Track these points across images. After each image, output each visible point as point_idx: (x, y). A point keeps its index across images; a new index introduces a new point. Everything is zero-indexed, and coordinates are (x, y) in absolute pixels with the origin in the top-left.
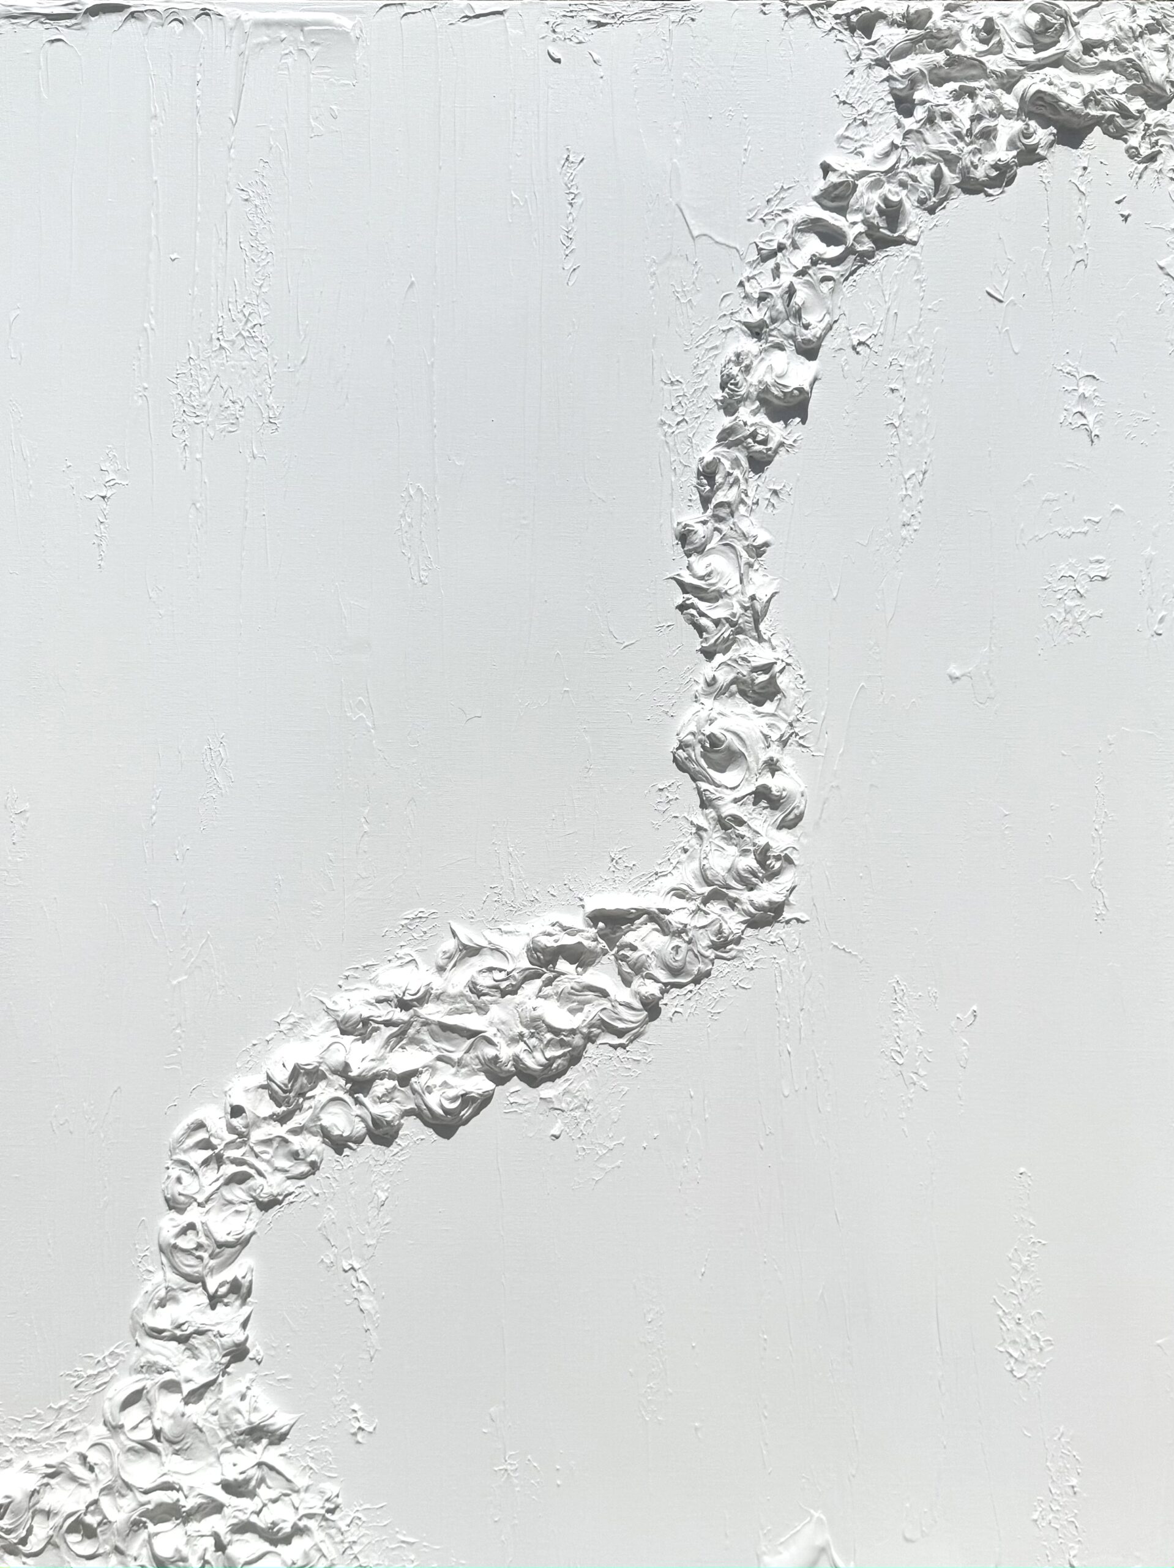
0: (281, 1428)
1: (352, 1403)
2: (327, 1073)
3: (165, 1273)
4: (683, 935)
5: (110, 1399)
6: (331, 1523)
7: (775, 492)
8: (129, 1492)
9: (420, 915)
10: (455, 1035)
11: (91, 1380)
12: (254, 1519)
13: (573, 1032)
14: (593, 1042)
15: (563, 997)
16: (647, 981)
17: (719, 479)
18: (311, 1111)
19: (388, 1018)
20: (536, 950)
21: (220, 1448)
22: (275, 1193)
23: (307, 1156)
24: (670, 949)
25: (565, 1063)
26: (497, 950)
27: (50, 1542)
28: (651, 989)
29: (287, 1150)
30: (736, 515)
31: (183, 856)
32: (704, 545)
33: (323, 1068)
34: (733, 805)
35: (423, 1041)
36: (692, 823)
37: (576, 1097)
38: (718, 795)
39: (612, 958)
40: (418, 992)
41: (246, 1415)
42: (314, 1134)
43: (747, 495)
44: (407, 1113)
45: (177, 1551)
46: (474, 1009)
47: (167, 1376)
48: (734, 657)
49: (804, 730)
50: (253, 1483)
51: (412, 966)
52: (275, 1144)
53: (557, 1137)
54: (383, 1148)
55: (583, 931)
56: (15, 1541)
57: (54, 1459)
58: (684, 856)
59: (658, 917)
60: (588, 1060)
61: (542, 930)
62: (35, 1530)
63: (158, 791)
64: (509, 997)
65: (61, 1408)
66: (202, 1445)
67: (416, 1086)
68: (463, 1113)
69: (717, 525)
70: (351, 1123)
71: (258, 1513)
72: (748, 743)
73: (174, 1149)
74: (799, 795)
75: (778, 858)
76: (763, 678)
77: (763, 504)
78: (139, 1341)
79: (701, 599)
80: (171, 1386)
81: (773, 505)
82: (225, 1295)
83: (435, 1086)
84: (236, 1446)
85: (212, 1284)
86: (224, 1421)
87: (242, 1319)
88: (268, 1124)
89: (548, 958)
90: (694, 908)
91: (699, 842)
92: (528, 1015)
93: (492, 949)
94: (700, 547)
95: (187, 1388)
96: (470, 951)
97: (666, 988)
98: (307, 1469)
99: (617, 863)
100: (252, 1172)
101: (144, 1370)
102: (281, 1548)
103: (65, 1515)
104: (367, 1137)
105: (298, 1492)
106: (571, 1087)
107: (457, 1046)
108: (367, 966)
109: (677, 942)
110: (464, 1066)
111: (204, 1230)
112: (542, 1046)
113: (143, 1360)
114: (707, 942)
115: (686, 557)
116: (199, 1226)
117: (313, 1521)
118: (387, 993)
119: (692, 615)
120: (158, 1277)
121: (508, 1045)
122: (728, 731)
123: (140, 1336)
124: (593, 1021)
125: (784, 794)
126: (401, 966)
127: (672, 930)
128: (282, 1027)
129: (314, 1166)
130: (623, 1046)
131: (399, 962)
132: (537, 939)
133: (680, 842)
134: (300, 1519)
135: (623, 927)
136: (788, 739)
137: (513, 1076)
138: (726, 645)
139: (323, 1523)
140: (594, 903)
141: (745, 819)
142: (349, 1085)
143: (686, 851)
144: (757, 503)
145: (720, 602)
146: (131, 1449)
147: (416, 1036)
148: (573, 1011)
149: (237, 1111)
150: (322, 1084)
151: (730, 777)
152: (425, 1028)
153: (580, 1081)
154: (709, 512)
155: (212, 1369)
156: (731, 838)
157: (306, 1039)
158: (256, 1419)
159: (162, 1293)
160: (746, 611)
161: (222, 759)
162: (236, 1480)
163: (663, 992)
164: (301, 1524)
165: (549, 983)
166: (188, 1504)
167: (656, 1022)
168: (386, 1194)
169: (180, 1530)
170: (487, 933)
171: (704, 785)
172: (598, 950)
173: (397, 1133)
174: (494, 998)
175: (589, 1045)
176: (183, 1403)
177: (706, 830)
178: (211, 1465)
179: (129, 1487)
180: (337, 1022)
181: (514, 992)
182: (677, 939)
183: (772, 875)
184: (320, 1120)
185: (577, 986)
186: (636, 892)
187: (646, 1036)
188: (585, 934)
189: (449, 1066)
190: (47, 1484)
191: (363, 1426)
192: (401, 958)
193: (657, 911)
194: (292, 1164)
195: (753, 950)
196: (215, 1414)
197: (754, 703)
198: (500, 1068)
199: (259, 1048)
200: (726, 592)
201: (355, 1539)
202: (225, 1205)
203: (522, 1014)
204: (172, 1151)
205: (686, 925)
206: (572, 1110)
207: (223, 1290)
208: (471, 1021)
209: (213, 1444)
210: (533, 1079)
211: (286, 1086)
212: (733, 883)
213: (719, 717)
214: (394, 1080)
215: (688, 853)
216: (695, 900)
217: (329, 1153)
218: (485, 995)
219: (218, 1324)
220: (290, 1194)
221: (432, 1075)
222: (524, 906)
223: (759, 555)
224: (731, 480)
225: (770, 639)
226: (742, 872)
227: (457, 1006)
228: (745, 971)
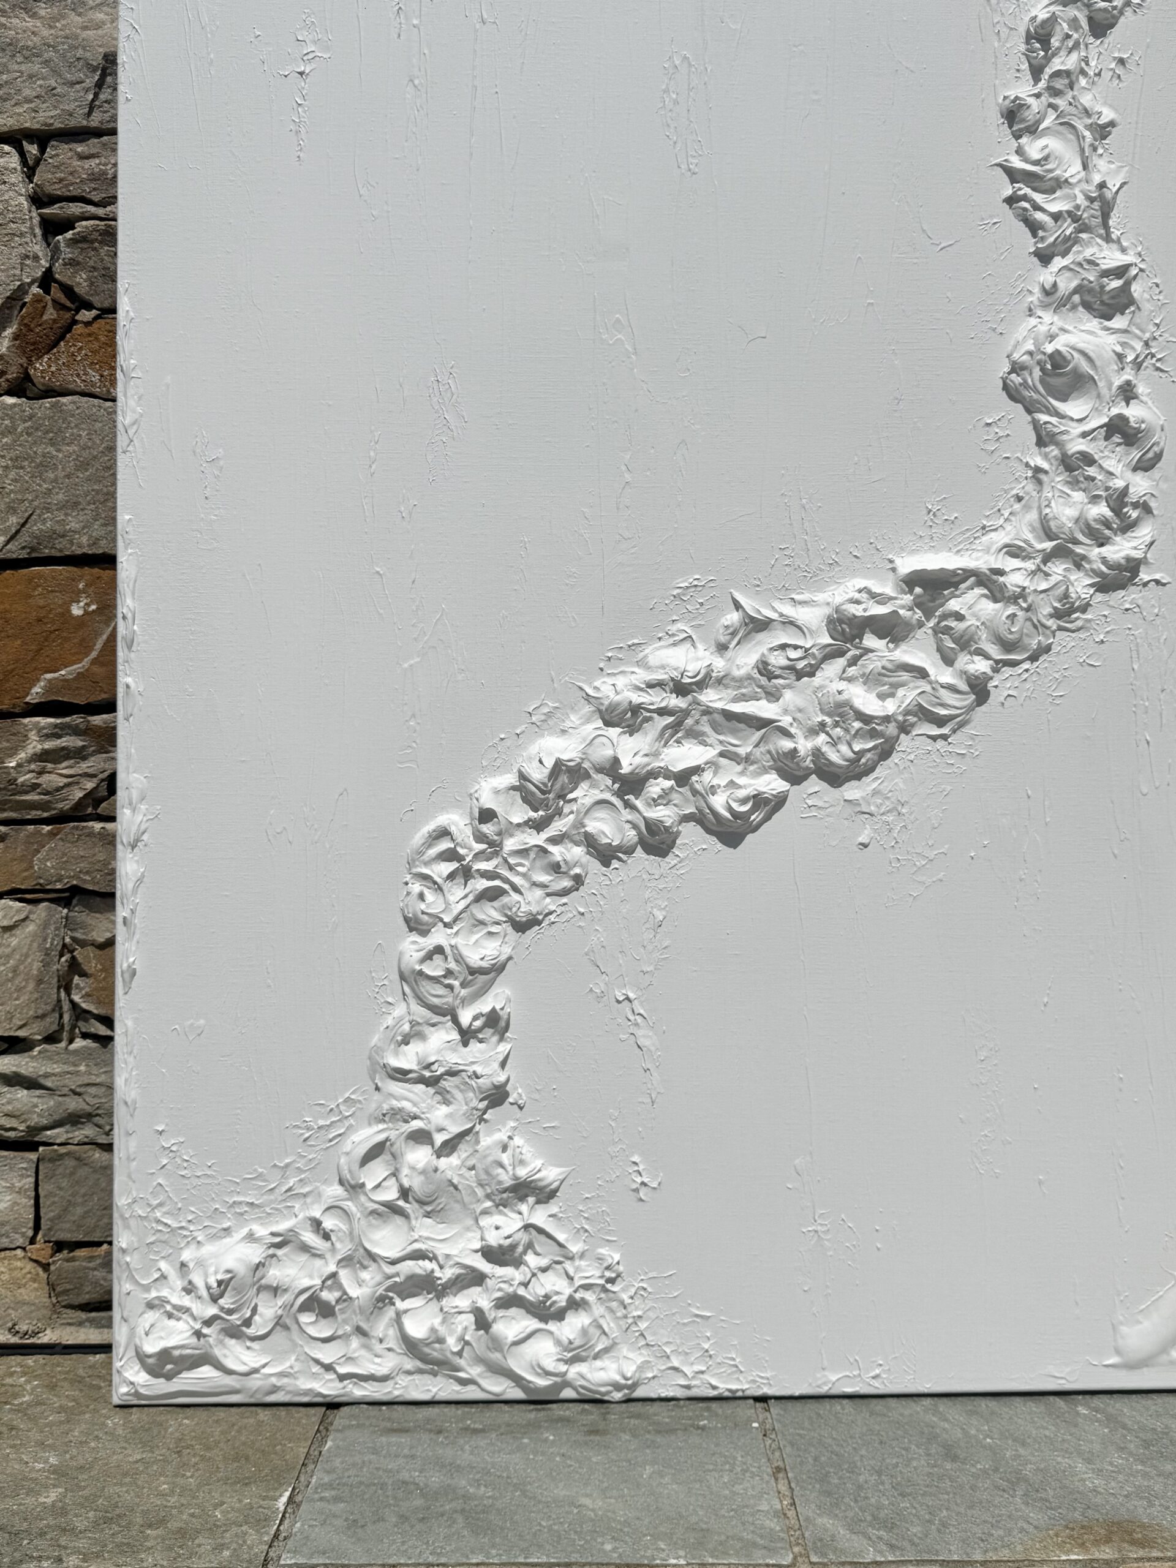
0: (551, 1184)
1: (632, 1154)
2: (591, 772)
3: (408, 1004)
4: (1020, 601)
5: (347, 1154)
6: (611, 1295)
7: (1121, 62)
8: (371, 1263)
9: (696, 583)
10: (742, 726)
11: (323, 1132)
12: (521, 1291)
13: (887, 719)
14: (907, 733)
15: (869, 680)
16: (976, 658)
17: (1055, 42)
18: (572, 816)
19: (663, 705)
20: (841, 621)
21: (479, 1208)
22: (534, 911)
23: (570, 869)
24: (1004, 618)
25: (876, 758)
26: (792, 623)
27: (279, 1323)
28: (981, 666)
29: (546, 861)
30: (1076, 87)
31: (410, 513)
32: (1038, 122)
33: (586, 765)
34: (1081, 440)
35: (703, 734)
36: (1027, 465)
37: (888, 798)
38: (1063, 428)
39: (930, 631)
40: (698, 673)
41: (510, 1168)
42: (577, 844)
43: (1087, 64)
44: (686, 819)
45: (433, 1330)
46: (763, 695)
47: (416, 1124)
48: (1078, 260)
49: (1162, 350)
50: (520, 1249)
51: (688, 645)
52: (532, 855)
53: (865, 846)
54: (660, 859)
55: (895, 598)
56: (239, 1323)
57: (282, 1226)
58: (1017, 506)
59: (990, 579)
60: (901, 754)
61: (848, 597)
62: (260, 1309)
63: (377, 434)
64: (805, 679)
65: (287, 1166)
66: (457, 1207)
67: (698, 787)
68: (753, 818)
69: (1051, 100)
70: (621, 830)
71: (525, 1285)
72: (1098, 363)
73: (414, 861)
74: (1159, 429)
75: (1135, 505)
76: (1116, 284)
77: (1107, 75)
78: (379, 1085)
79: (1034, 189)
80: (421, 1137)
81: (1119, 77)
82: (480, 1030)
83: (719, 786)
84: (497, 1206)
85: (466, 1017)
86: (483, 1176)
87: (501, 1058)
88: (523, 832)
89: (855, 632)
90: (1033, 568)
91: (1038, 488)
92: (831, 700)
93: (784, 623)
94: (1034, 125)
95: (439, 1139)
96: (757, 625)
97: (999, 665)
98: (582, 1231)
99: (934, 515)
100: (506, 887)
101: (387, 1119)
102: (552, 1326)
103: (297, 1291)
104: (639, 848)
105: (572, 1258)
106: (881, 787)
107: (745, 739)
108: (634, 645)
109: (1011, 610)
110: (753, 763)
111: (454, 954)
112: (848, 737)
113: (386, 1107)
114: (1048, 610)
115: (1013, 140)
116: (448, 950)
117: (590, 1292)
118: (660, 676)
119: (1025, 209)
120: (400, 1010)
121: (806, 737)
122: (1074, 349)
123: (381, 1079)
124: (910, 708)
125: (1143, 426)
126: (674, 644)
127: (1007, 595)
128: (534, 719)
129: (578, 880)
130: (944, 737)
131: (671, 641)
132: (844, 607)
133: (1012, 489)
134: (575, 1292)
135: (946, 592)
136: (1143, 361)
137: (811, 774)
138: (1065, 246)
139: (603, 1295)
140: (907, 565)
141: (1096, 457)
142: (617, 786)
143: (1019, 499)
144: (1099, 74)
145: (1058, 194)
146: (373, 1212)
147: (695, 728)
148: (882, 697)
149: (486, 815)
150: (584, 785)
151: (1074, 408)
152: (705, 718)
153: (893, 780)
154: (1042, 84)
155: (468, 1116)
156: (1078, 482)
157: (564, 732)
158: (522, 1172)
159: (407, 1027)
160: (1092, 202)
161: (453, 394)
162: (500, 1246)
163: (996, 670)
164: (578, 1296)
165: (853, 662)
166: (446, 1275)
167: (983, 708)
168: (664, 913)
169: (434, 1306)
170: (777, 605)
171: (1043, 418)
172: (914, 622)
173: (674, 842)
174: (787, 681)
175: (903, 736)
176: (434, 1157)
177: (1046, 472)
178: (468, 1229)
179: (373, 1257)
180: (600, 711)
181: (812, 674)
182: (1013, 607)
183: (1128, 527)
184: (584, 826)
185: (889, 666)
186: (958, 551)
187: (972, 724)
188: (898, 602)
189: (734, 763)
190: (273, 1256)
191: (646, 1180)
192: (673, 635)
193: (988, 572)
194: (551, 878)
195: (1103, 619)
196: (472, 1168)
197: (1101, 317)
198: (797, 764)
199: (508, 743)
200: (1066, 181)
201: (639, 1313)
202: (475, 926)
203: (823, 700)
204: (411, 864)
205: (1024, 588)
206: (882, 814)
207: (478, 1024)
208: (763, 709)
209: (471, 1203)
210: (834, 776)
211: (545, 785)
212: (1081, 537)
213: (1061, 333)
214: (669, 779)
215: (1023, 502)
216: (1034, 558)
217: (595, 865)
218: (776, 677)
219: (473, 1063)
220: (551, 913)
221: (715, 773)
222: (821, 570)
223: (1104, 137)
224: (1071, 44)
225: (1119, 239)
226: (1093, 524)
227: (744, 691)
228: (1091, 642)
